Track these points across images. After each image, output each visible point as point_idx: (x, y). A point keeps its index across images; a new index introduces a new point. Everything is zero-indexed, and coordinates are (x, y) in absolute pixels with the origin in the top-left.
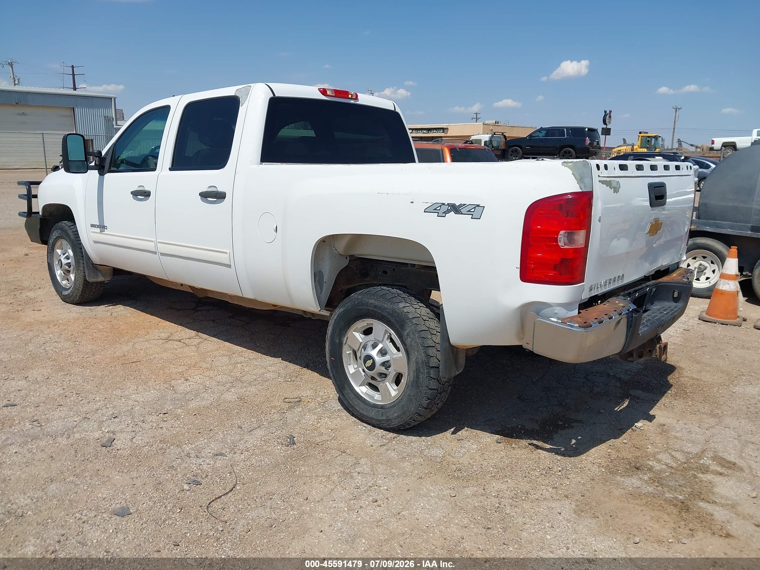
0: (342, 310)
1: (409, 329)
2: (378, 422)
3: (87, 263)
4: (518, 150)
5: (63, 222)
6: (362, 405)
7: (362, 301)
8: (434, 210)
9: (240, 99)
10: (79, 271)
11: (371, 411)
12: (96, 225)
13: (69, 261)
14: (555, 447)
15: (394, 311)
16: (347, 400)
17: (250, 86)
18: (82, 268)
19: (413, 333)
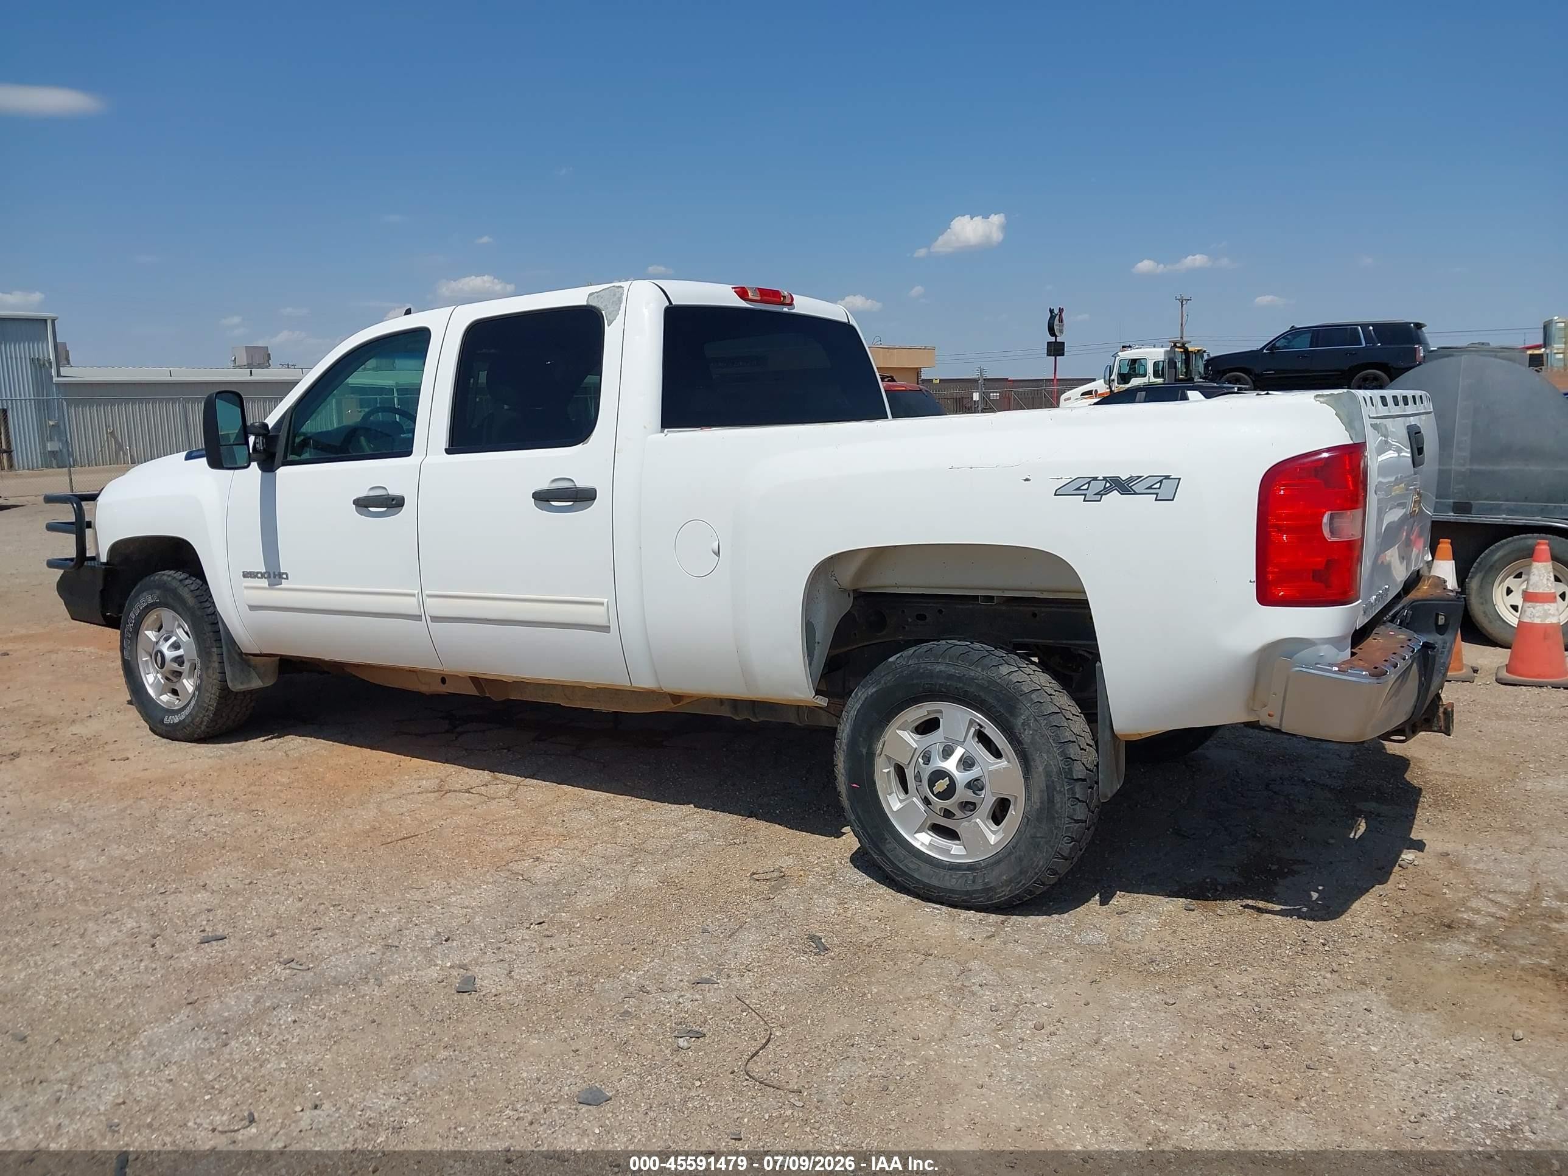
0: (874, 690)
1: (1027, 713)
2: (966, 896)
3: (229, 651)
4: (1243, 377)
5: (163, 572)
6: (926, 868)
7: (918, 669)
8: (1076, 490)
9: (603, 312)
10: (210, 671)
11: (947, 877)
12: (258, 573)
13: (181, 652)
14: (1289, 908)
15: (992, 682)
16: (892, 863)
17: (621, 287)
18: (216, 665)
19: (1036, 720)
